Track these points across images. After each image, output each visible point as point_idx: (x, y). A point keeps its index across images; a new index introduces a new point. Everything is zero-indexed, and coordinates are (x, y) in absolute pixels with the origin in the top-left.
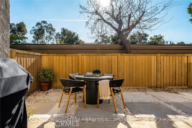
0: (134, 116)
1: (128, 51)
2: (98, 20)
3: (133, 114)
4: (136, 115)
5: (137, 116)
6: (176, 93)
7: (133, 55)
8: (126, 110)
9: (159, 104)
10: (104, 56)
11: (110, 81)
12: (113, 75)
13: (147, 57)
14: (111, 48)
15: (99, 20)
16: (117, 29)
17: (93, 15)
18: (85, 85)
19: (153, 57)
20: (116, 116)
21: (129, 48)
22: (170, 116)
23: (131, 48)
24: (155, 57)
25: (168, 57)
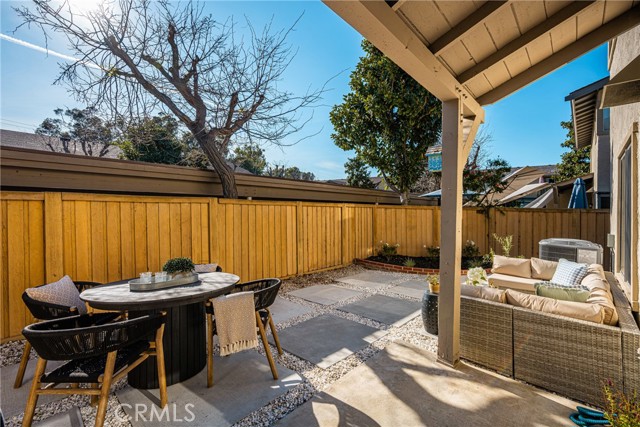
0: (317, 370)
1: (229, 191)
2: (114, 75)
3: (313, 365)
4: (319, 365)
5: (323, 365)
6: (333, 282)
7: (234, 201)
8: (287, 359)
9: (331, 318)
10: (165, 205)
11: (255, 295)
12: (217, 265)
13: (278, 208)
14: (176, 177)
15: (117, 73)
16: (192, 123)
17: (98, 50)
18: (163, 325)
19: (289, 208)
20: (282, 387)
21: (232, 183)
22: (369, 339)
23: (237, 182)
24: (294, 208)
25: (315, 209)
